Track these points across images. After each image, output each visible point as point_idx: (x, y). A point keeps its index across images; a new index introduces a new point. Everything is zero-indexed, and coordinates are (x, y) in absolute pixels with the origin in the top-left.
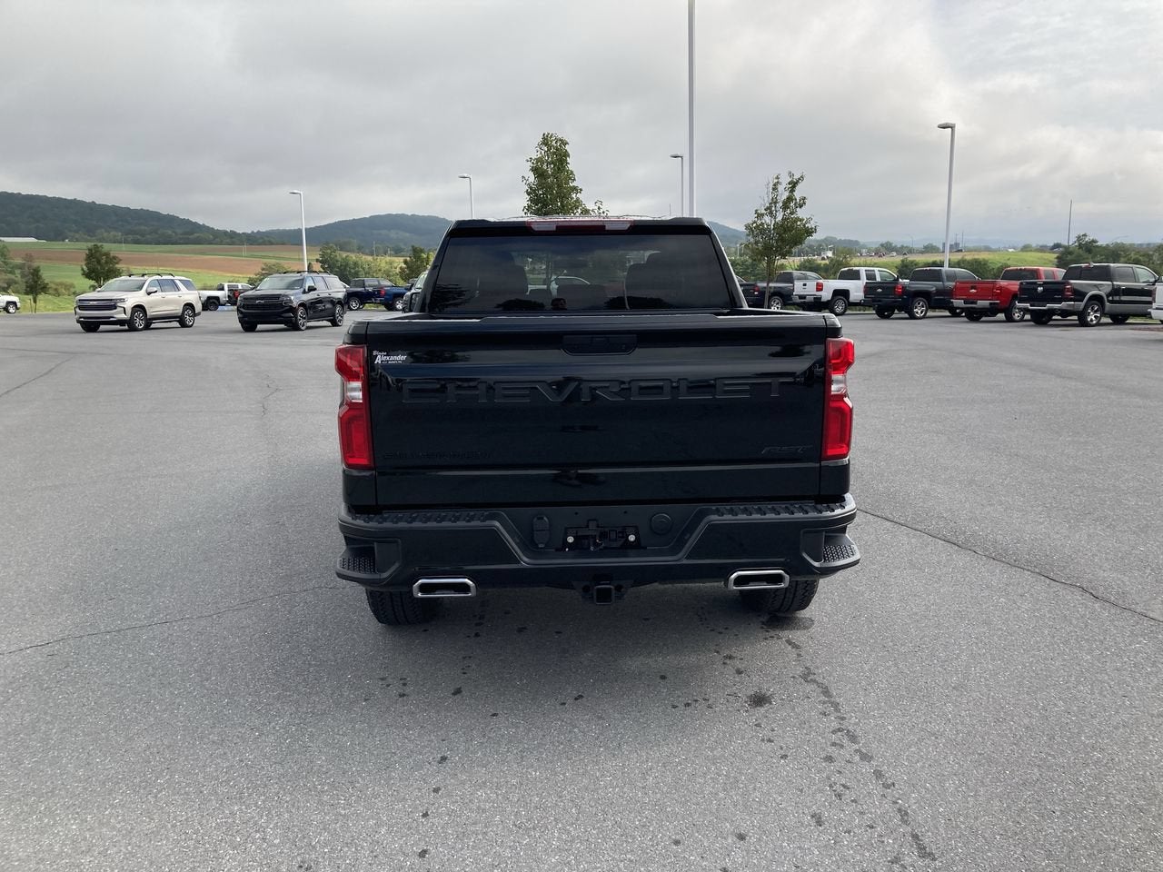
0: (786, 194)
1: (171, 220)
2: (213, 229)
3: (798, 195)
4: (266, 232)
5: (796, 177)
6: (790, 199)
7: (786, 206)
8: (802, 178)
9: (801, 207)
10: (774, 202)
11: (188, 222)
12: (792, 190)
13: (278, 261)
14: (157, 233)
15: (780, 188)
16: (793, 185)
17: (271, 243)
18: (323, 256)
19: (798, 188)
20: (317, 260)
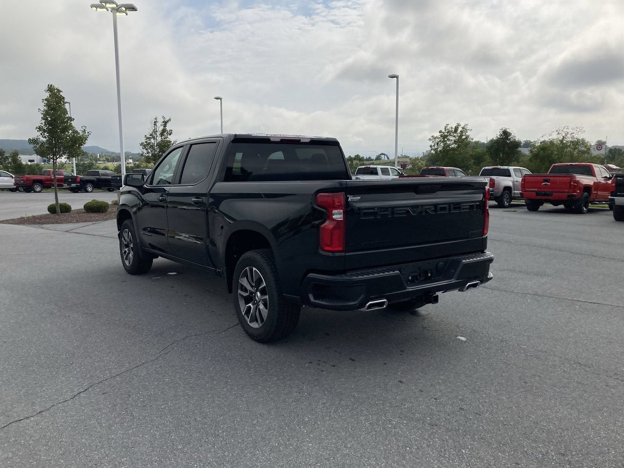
0: (162, 128)
3: (168, 128)
5: (167, 119)
6: (164, 131)
7: (162, 134)
8: (170, 120)
9: (170, 135)
10: (155, 131)
12: (165, 126)
15: (158, 124)
16: (165, 123)
19: (168, 125)
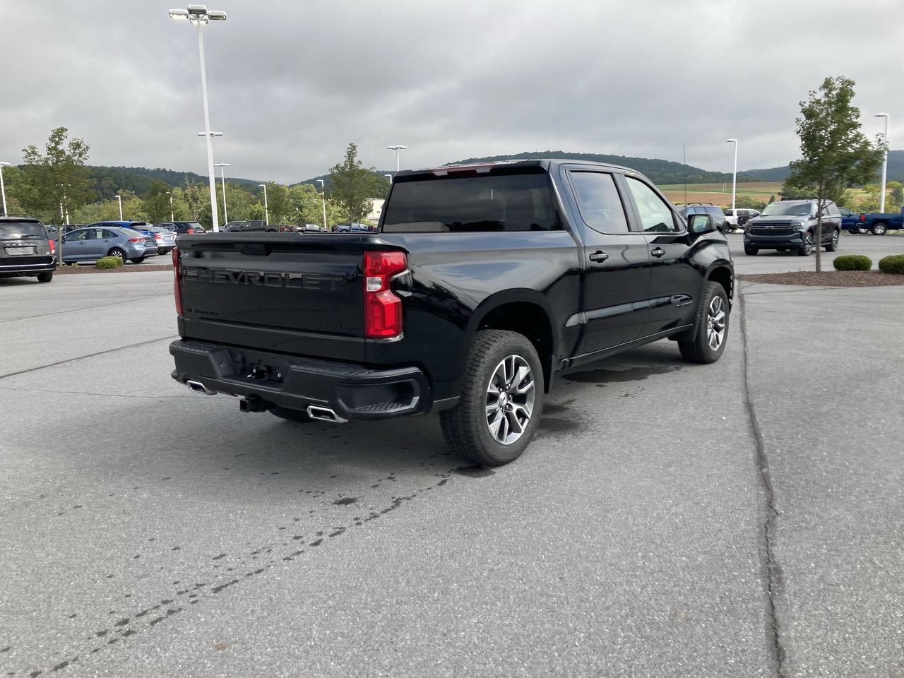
1: (675, 166)
2: (704, 171)
4: (747, 172)
11: (686, 167)
13: (747, 195)
14: (662, 176)
17: (748, 181)
18: (784, 190)
20: (779, 194)
